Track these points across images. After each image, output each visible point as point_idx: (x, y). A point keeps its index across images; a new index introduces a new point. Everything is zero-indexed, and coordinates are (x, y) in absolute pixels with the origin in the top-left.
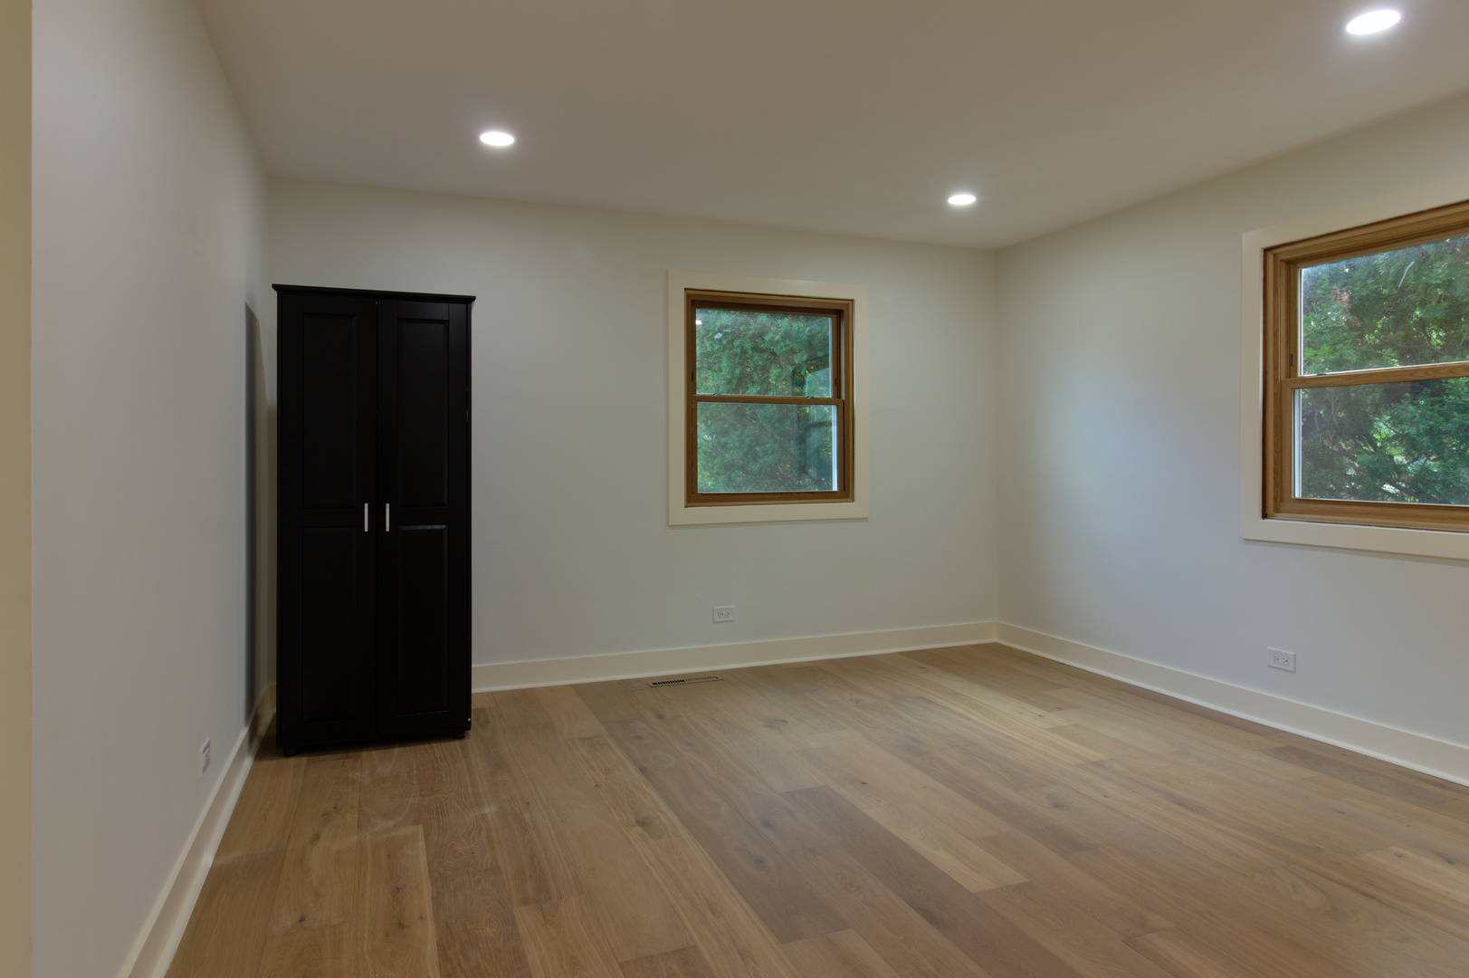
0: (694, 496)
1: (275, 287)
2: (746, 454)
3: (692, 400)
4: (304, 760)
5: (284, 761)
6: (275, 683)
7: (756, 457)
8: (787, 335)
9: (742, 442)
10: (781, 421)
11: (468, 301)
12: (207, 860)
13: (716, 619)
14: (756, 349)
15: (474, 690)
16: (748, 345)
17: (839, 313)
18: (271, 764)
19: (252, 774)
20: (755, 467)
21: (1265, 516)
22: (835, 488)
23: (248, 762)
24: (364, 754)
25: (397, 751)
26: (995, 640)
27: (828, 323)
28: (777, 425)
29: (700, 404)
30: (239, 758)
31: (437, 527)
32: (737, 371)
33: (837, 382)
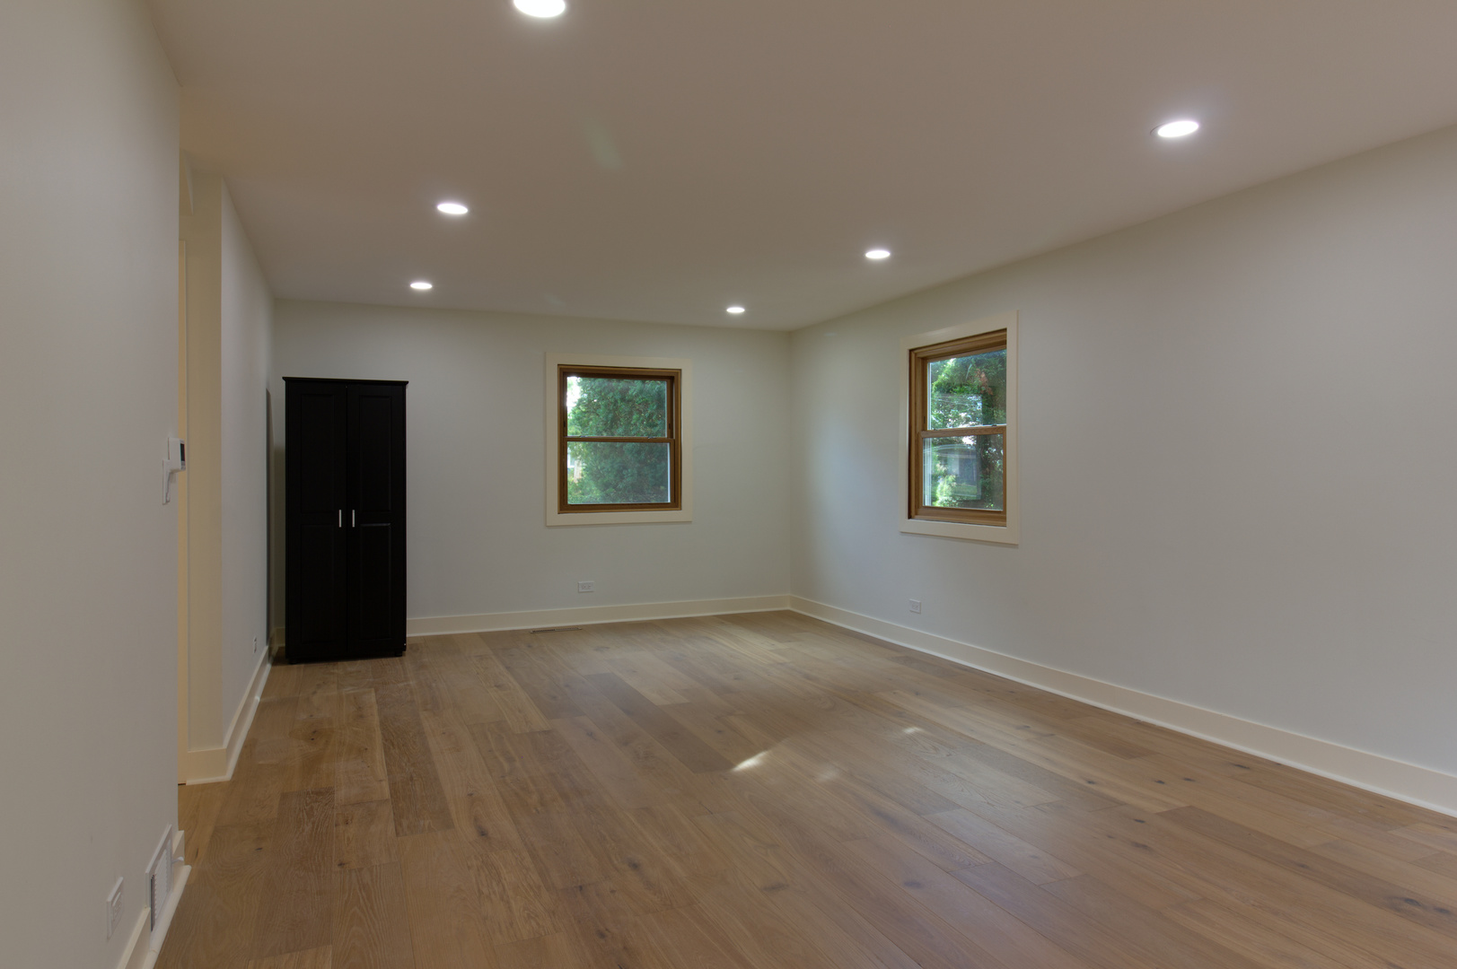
0: (564, 506)
1: (284, 378)
2: (616, 476)
3: (564, 440)
4: (303, 665)
5: (290, 666)
6: (284, 627)
7: (622, 478)
8: (641, 392)
9: (612, 467)
10: (639, 452)
11: (404, 384)
12: (257, 698)
13: (581, 590)
14: (623, 399)
15: (407, 635)
16: (618, 397)
17: (672, 378)
18: (282, 668)
19: (272, 672)
20: (620, 486)
21: (910, 517)
22: (669, 501)
23: (269, 666)
24: (339, 663)
25: (359, 662)
26: (788, 608)
27: (664, 386)
28: (636, 455)
29: (570, 444)
30: (263, 664)
31: (385, 525)
32: (610, 416)
33: (670, 427)
